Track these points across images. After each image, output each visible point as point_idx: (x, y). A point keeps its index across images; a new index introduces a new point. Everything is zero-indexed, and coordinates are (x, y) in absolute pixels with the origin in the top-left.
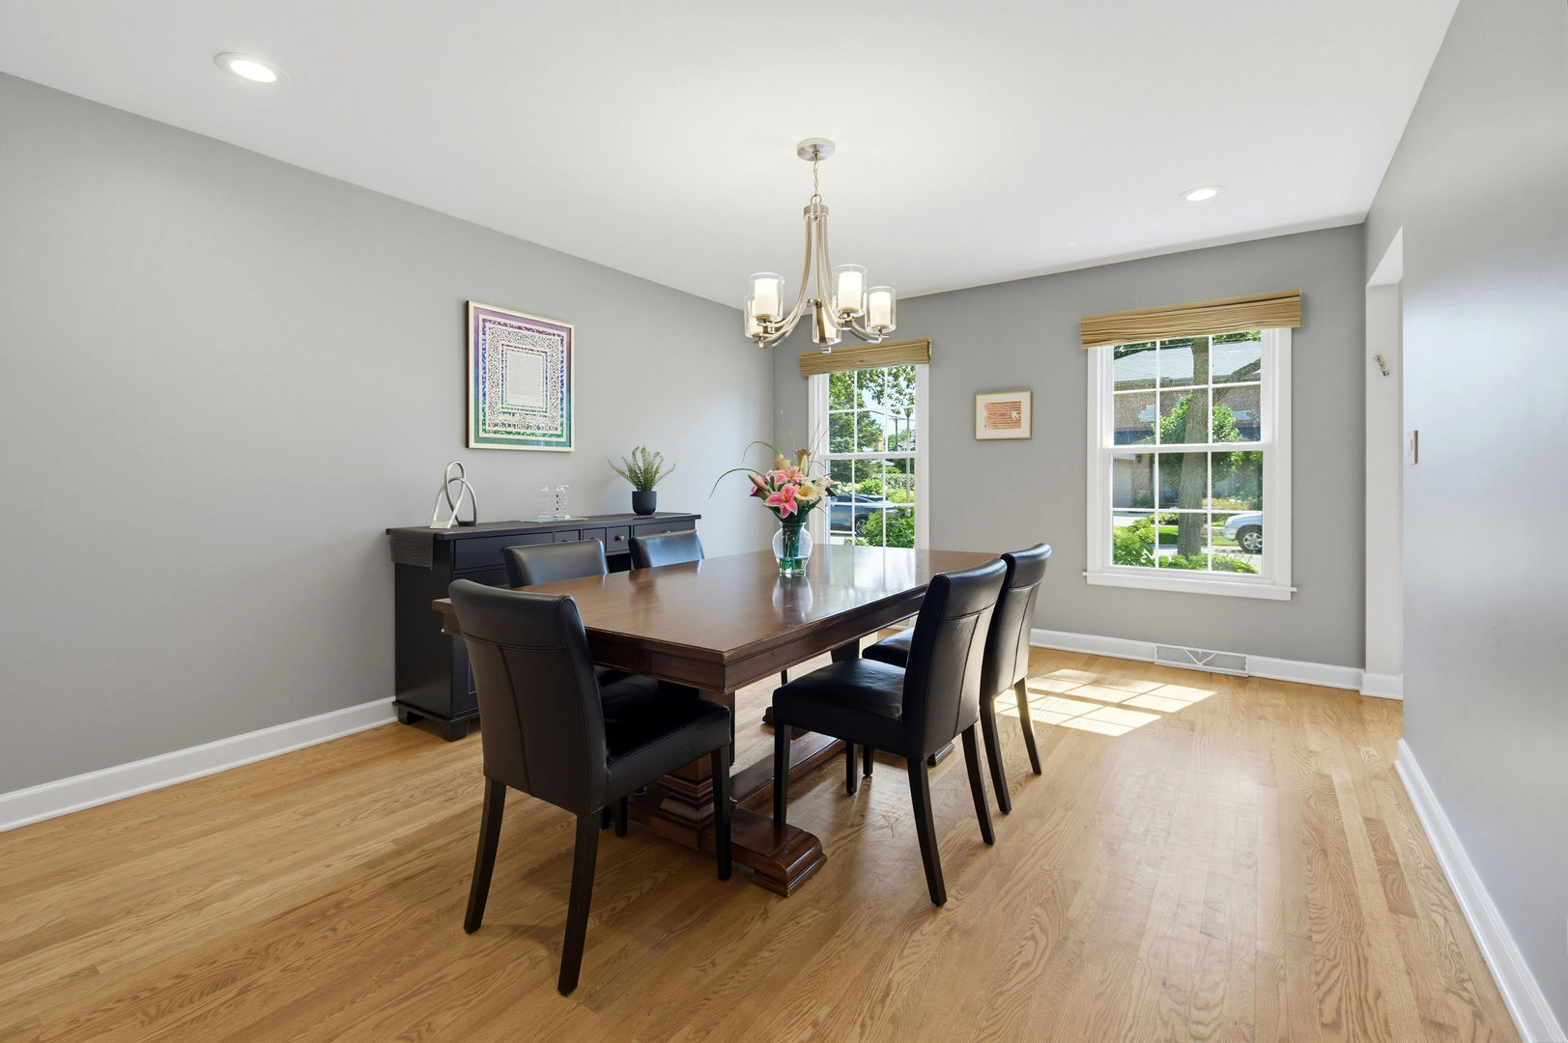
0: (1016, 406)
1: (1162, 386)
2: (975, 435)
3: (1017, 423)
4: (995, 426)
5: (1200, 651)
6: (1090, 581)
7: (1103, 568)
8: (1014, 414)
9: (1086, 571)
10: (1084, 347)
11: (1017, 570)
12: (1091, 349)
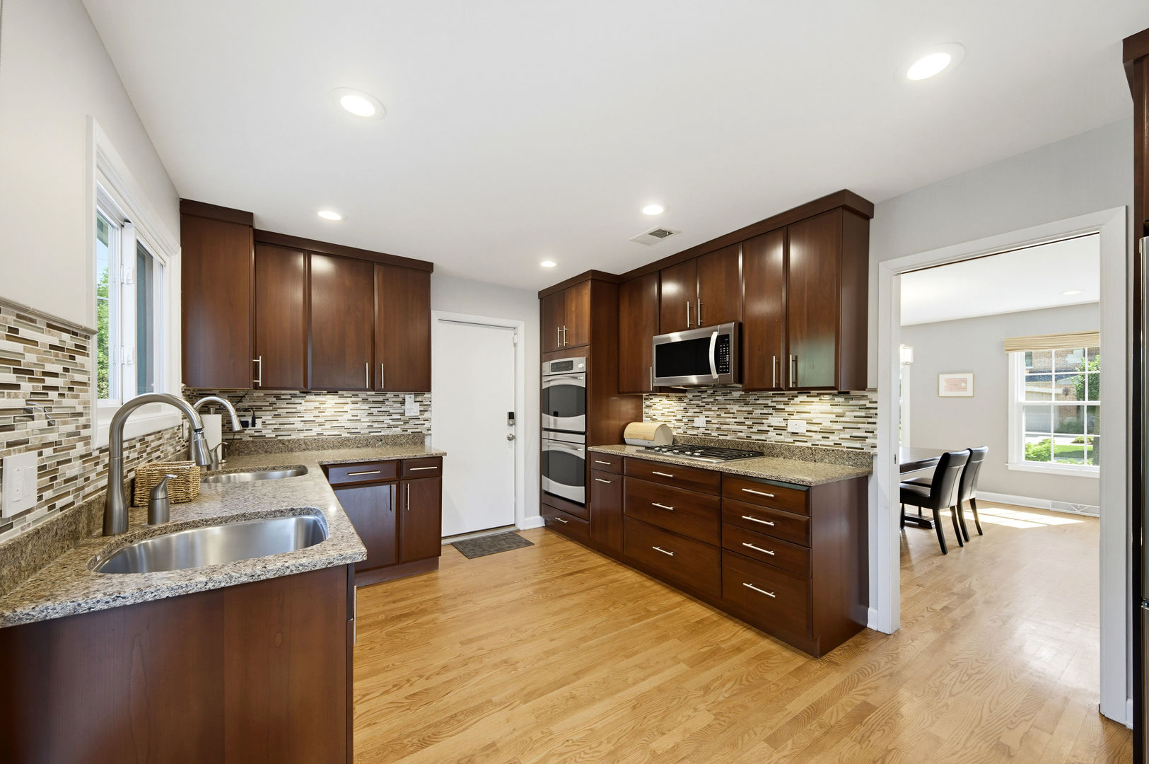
0: (965, 381)
1: (1056, 371)
2: (938, 394)
3: (965, 389)
4: (951, 390)
5: (1079, 505)
6: (1009, 468)
7: (1018, 461)
8: (963, 385)
9: (1007, 463)
10: (1006, 352)
11: (973, 454)
12: (1011, 354)
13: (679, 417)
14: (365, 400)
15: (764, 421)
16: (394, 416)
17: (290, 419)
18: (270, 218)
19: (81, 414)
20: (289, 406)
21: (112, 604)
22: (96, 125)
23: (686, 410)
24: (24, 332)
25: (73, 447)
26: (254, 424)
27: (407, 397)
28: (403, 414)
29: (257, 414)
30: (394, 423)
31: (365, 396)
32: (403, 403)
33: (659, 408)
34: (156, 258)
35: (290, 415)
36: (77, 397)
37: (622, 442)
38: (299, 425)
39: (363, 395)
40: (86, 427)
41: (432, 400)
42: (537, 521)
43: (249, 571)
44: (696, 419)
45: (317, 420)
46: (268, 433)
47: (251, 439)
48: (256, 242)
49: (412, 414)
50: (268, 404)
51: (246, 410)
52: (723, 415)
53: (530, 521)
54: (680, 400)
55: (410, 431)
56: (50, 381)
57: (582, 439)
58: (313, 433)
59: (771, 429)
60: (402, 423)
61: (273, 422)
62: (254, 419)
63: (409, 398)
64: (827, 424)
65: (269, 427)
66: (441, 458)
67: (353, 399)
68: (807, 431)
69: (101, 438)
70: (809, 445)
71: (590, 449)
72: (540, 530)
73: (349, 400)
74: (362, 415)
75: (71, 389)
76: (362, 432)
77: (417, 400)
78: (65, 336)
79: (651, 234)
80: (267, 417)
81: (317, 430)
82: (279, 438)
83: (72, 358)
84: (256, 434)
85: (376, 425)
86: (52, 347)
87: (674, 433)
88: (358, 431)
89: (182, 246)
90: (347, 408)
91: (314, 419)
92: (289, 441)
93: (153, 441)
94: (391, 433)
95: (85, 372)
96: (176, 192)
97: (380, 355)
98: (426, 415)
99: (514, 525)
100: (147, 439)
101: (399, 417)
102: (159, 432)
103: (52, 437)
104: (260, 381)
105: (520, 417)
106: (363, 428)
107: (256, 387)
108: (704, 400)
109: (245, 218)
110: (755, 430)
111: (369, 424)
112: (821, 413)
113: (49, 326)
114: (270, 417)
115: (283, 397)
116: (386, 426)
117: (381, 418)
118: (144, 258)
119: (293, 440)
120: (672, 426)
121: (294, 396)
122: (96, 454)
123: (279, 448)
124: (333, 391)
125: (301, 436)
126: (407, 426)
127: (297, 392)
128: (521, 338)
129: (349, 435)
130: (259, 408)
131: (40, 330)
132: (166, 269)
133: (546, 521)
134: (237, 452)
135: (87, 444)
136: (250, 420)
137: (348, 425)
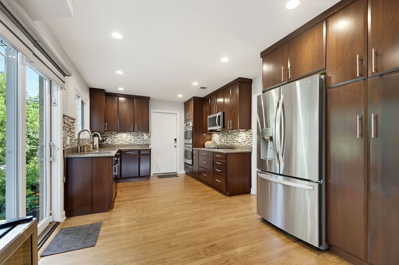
13: (219, 139)
14: (133, 135)
15: (234, 139)
16: (141, 139)
17: (115, 139)
18: (109, 89)
19: (74, 133)
20: (114, 136)
21: (79, 157)
22: (76, 84)
23: (220, 137)
24: (69, 120)
25: (73, 138)
26: (106, 140)
27: (144, 134)
28: (143, 139)
29: (107, 138)
30: (141, 141)
31: (133, 134)
32: (143, 135)
33: (215, 137)
34: (85, 102)
35: (114, 138)
36: (73, 130)
37: (204, 147)
38: (117, 141)
39: (132, 133)
40: (75, 135)
41: (151, 135)
42: (183, 172)
43: (97, 155)
44: (222, 140)
45: (121, 140)
46: (109, 143)
47: (105, 144)
48: (106, 96)
49: (146, 139)
50: (109, 135)
51: (104, 137)
52: (227, 138)
53: (182, 172)
54: (219, 134)
55: (145, 143)
56: (71, 127)
57: (191, 146)
58: (120, 143)
59: (236, 141)
60: (143, 141)
61: (110, 140)
62: (106, 139)
63: (145, 134)
64: (245, 139)
65: (109, 141)
66: (151, 150)
67: (130, 134)
68: (242, 141)
69: (77, 138)
70: (242, 145)
71: (193, 149)
72: (184, 174)
73: (129, 135)
74: (132, 139)
75: (73, 129)
76: (132, 143)
77: (147, 135)
78: (72, 120)
79: (201, 88)
80: (109, 139)
81: (121, 142)
82: (112, 144)
83: (73, 123)
84: (106, 143)
85: (136, 141)
86: (71, 122)
87: (218, 144)
88: (131, 143)
89: (90, 99)
90: (128, 137)
91: (120, 139)
92: (114, 145)
93: (84, 141)
94: (140, 144)
95: (74, 126)
96: (88, 86)
97: (135, 123)
98: (150, 139)
99: (176, 172)
100: (83, 140)
101: (142, 139)
102: (85, 139)
103: (71, 135)
104: (106, 129)
105: (178, 140)
106: (132, 142)
107: (105, 131)
108: (224, 134)
109: (103, 91)
110: (233, 142)
111: (134, 141)
112: (244, 136)
113: (71, 119)
114: (110, 139)
115: (113, 134)
116: (138, 142)
117: (137, 140)
118: (82, 102)
119: (115, 145)
120: (217, 142)
121: (115, 133)
122: (76, 140)
123: (112, 147)
124: (124, 132)
125: (117, 143)
126: (144, 142)
127: (116, 132)
128: (178, 117)
129: (129, 144)
130: (107, 136)
131: (70, 119)
132: (87, 104)
133: (186, 172)
134: (102, 147)
135: (75, 138)
136: (105, 139)
137: (129, 141)
